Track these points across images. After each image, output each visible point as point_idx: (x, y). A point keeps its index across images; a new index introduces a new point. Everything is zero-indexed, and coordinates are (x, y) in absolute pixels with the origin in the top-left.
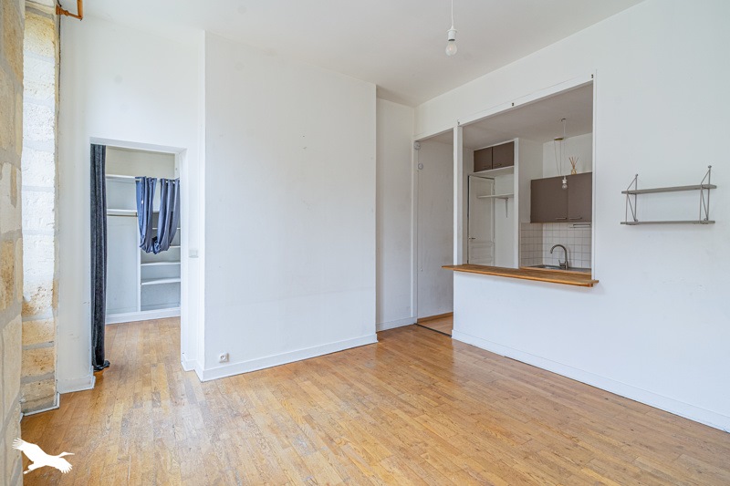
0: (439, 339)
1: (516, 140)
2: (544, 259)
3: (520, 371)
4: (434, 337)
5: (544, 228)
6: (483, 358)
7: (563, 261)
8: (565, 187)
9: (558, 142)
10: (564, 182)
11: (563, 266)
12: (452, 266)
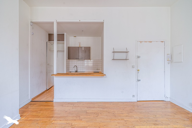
0: (49, 104)
1: (65, 34)
2: (70, 70)
3: (86, 105)
4: (46, 104)
5: (70, 61)
6: (73, 105)
7: (76, 70)
8: (83, 49)
9: (75, 37)
10: (83, 48)
11: (76, 71)
12: (54, 75)
